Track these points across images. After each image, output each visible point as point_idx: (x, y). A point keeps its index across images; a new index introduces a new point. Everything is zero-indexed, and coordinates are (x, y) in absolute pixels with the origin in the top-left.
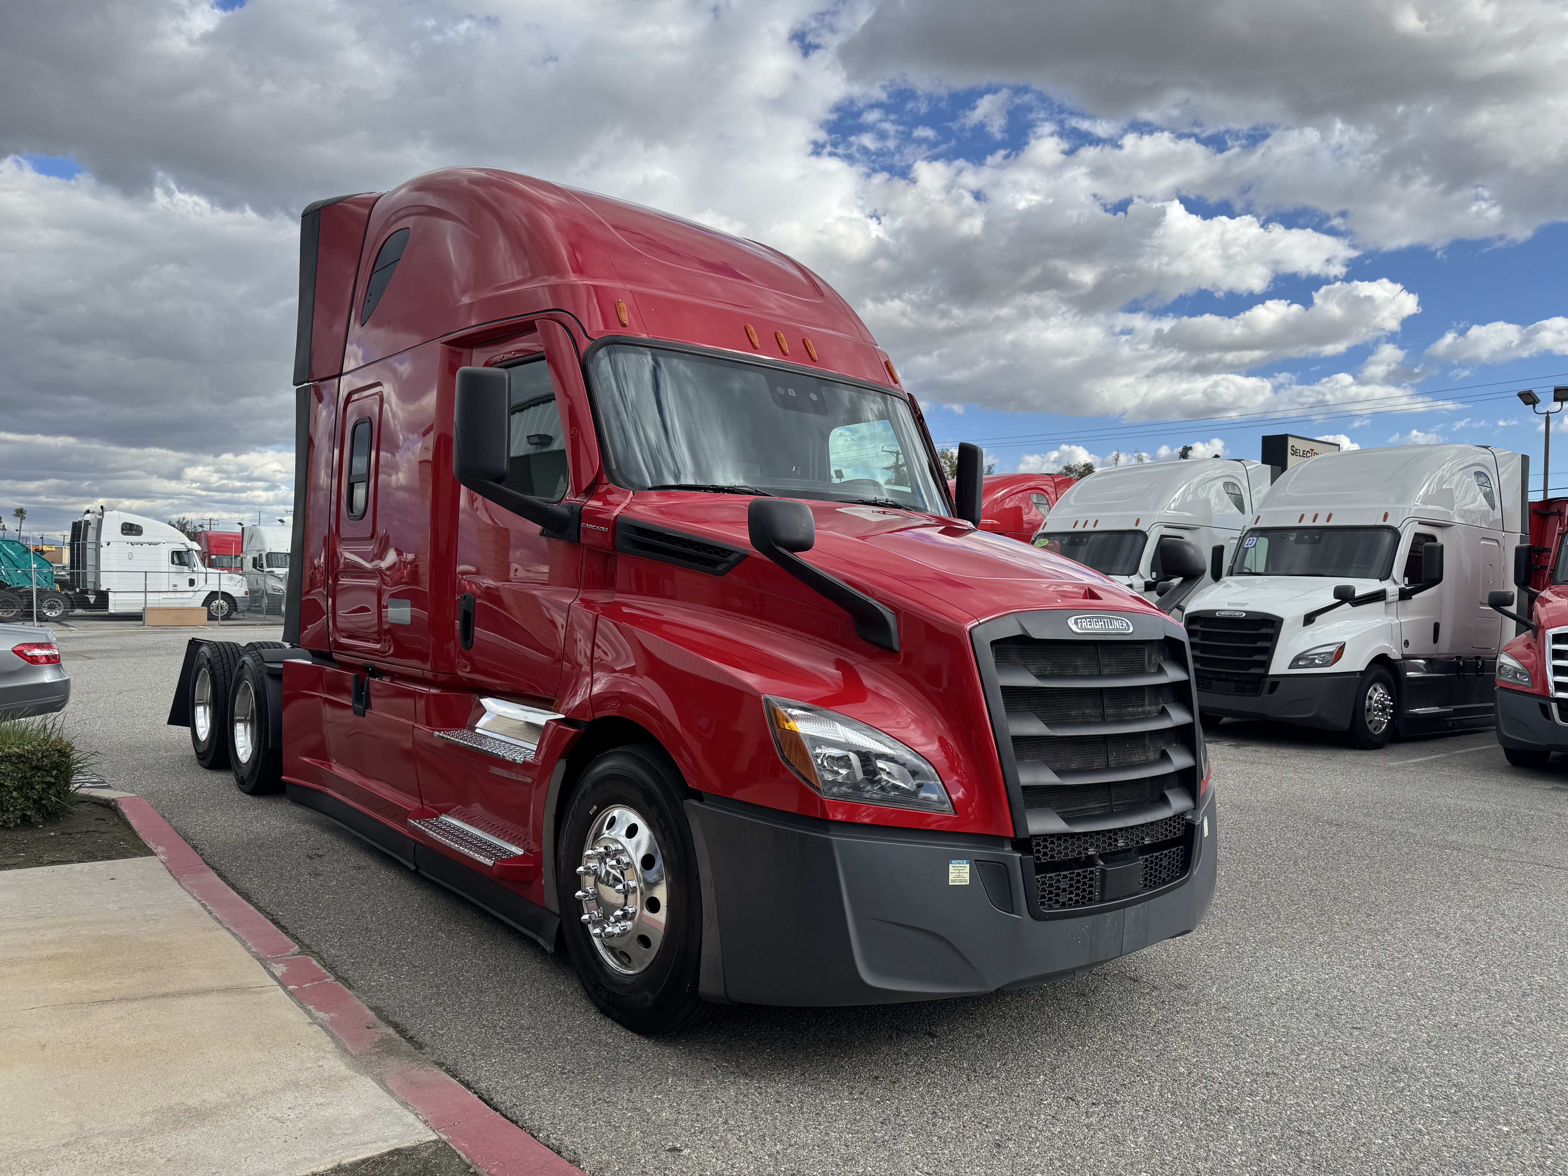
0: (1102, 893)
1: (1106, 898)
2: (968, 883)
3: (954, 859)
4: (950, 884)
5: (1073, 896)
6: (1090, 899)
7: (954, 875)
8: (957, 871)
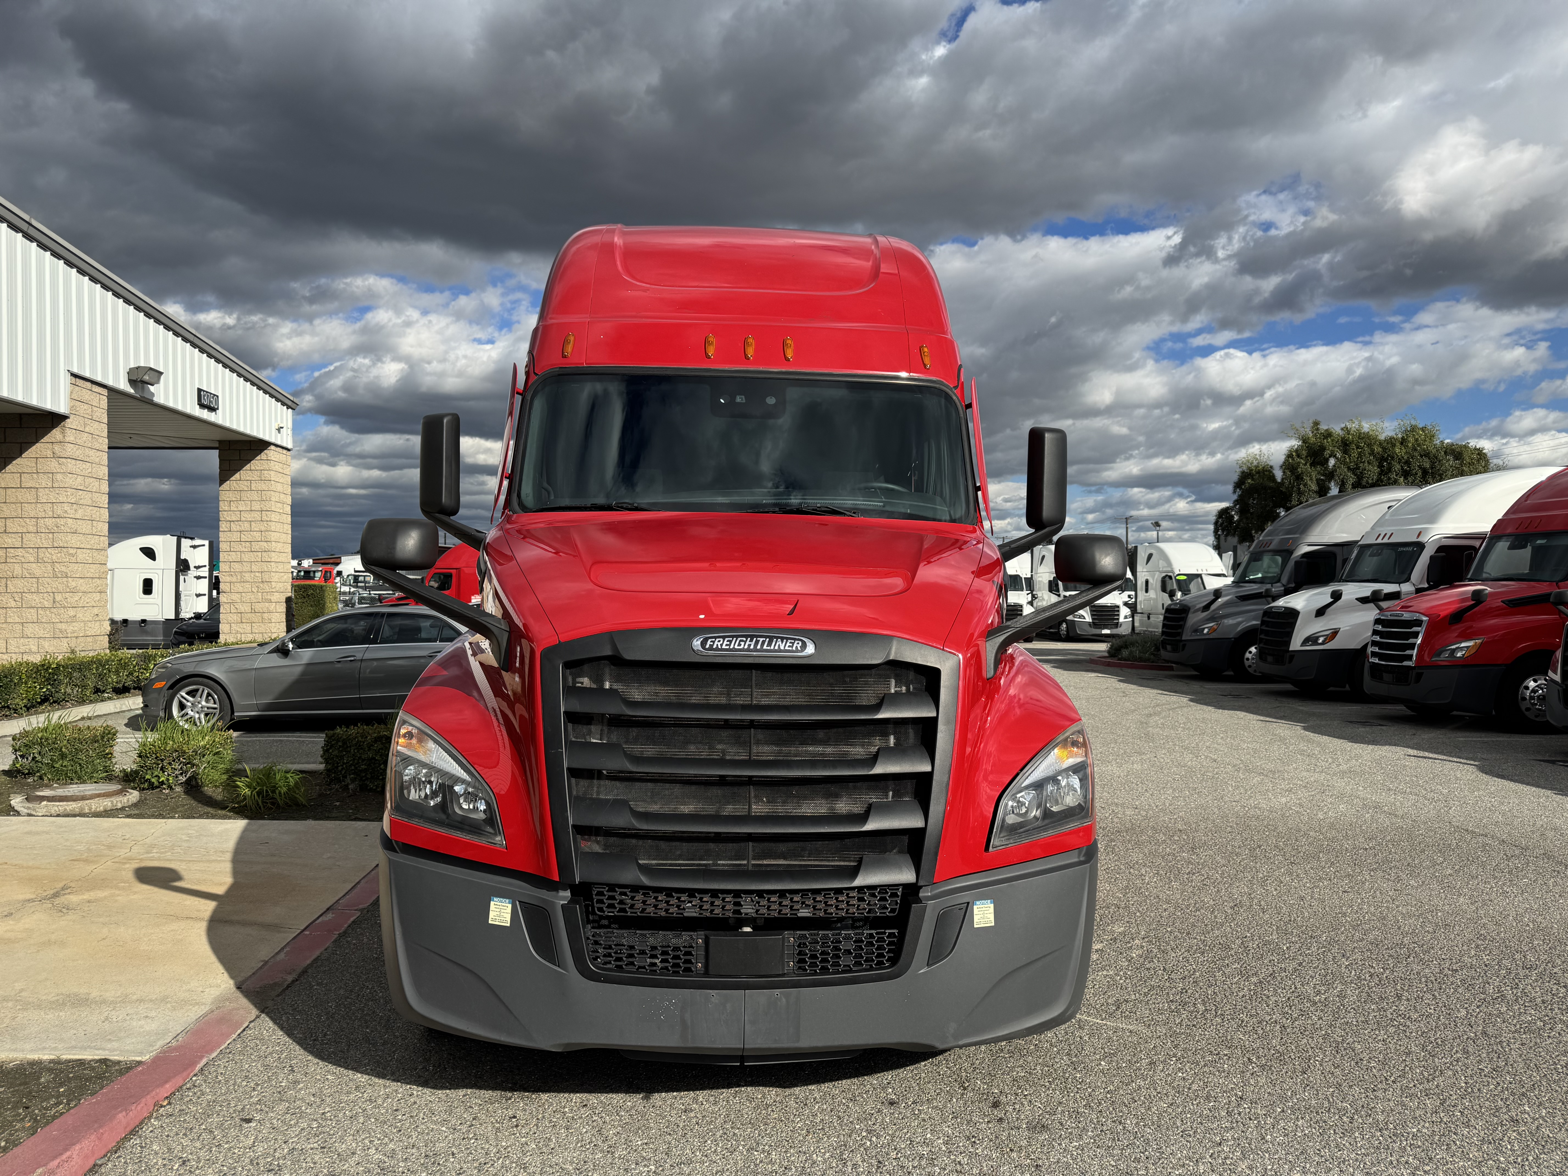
0: (706, 966)
1: (712, 971)
2: (508, 925)
3: (497, 897)
4: (490, 922)
5: (657, 961)
6: (687, 970)
7: (495, 914)
8: (498, 910)
